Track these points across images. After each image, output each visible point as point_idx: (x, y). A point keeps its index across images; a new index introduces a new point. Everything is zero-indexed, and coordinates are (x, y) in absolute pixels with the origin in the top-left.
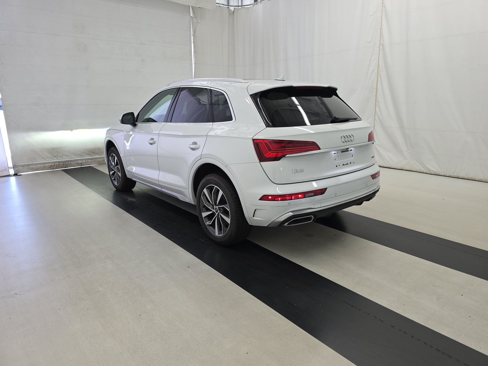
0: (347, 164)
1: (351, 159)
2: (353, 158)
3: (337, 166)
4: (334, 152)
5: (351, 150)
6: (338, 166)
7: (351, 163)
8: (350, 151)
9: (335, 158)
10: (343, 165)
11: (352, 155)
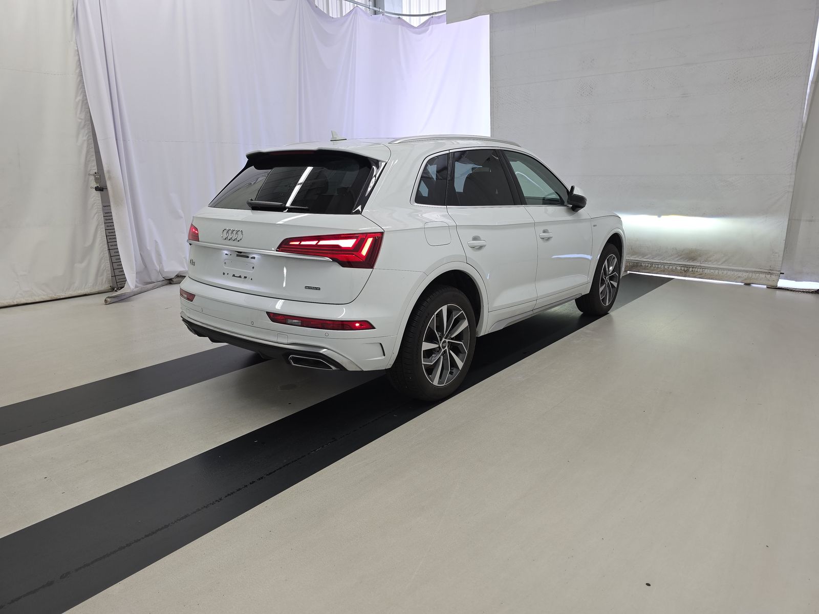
0: (240, 277)
1: (248, 272)
2: (251, 272)
3: (224, 274)
4: (226, 252)
5: (254, 258)
6: (226, 274)
7: (245, 277)
8: (251, 258)
9: (226, 261)
10: (234, 276)
11: (253, 266)
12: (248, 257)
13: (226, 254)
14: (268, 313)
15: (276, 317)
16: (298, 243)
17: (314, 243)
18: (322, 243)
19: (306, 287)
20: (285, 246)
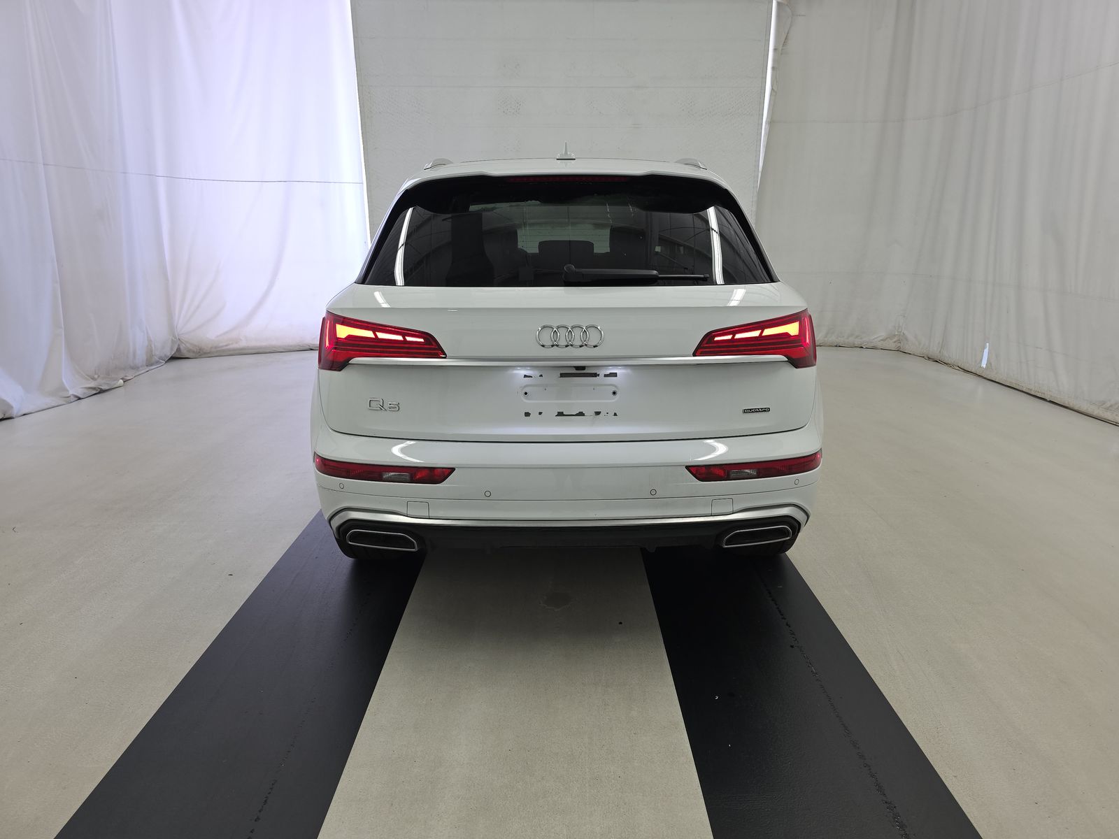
0: (581, 414)
1: (602, 402)
2: (611, 400)
3: (527, 414)
4: (524, 373)
5: (613, 375)
6: (534, 414)
7: (597, 413)
8: (606, 376)
9: (527, 390)
10: (560, 414)
11: (613, 389)
12: (595, 375)
13: (525, 376)
14: (688, 468)
15: (705, 473)
16: (729, 337)
17: (756, 334)
18: (768, 332)
19: (745, 411)
20: (708, 345)
